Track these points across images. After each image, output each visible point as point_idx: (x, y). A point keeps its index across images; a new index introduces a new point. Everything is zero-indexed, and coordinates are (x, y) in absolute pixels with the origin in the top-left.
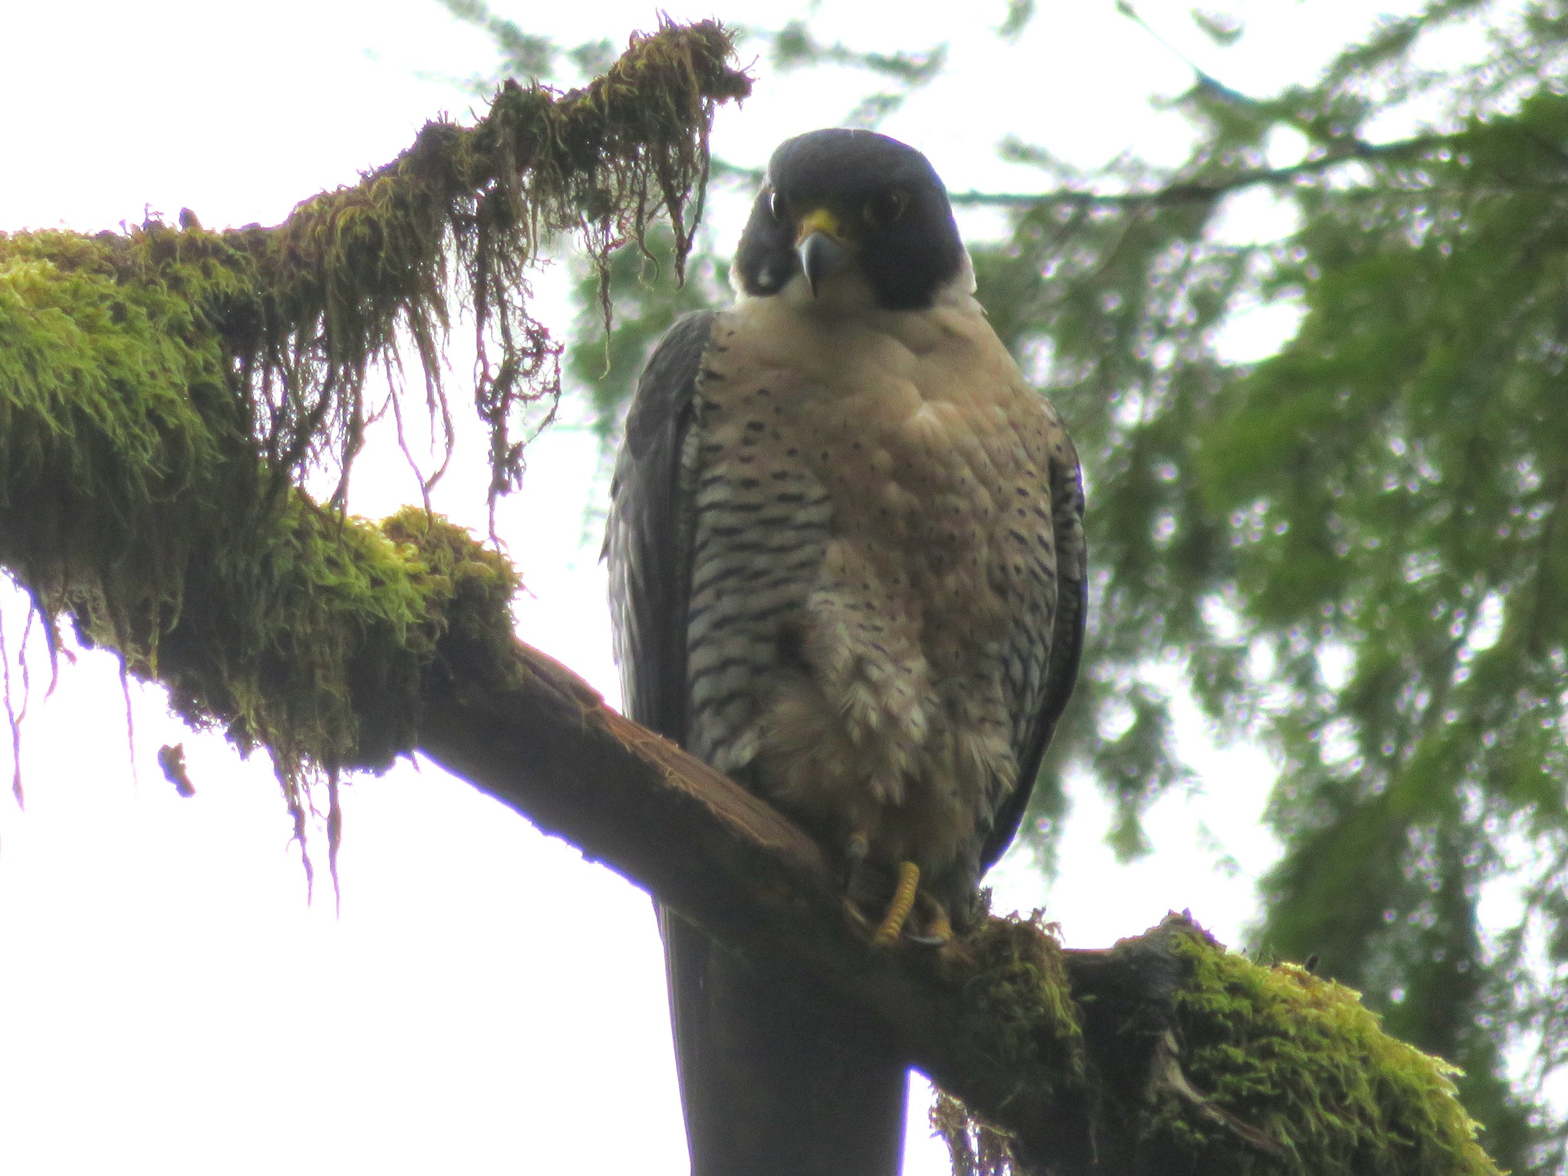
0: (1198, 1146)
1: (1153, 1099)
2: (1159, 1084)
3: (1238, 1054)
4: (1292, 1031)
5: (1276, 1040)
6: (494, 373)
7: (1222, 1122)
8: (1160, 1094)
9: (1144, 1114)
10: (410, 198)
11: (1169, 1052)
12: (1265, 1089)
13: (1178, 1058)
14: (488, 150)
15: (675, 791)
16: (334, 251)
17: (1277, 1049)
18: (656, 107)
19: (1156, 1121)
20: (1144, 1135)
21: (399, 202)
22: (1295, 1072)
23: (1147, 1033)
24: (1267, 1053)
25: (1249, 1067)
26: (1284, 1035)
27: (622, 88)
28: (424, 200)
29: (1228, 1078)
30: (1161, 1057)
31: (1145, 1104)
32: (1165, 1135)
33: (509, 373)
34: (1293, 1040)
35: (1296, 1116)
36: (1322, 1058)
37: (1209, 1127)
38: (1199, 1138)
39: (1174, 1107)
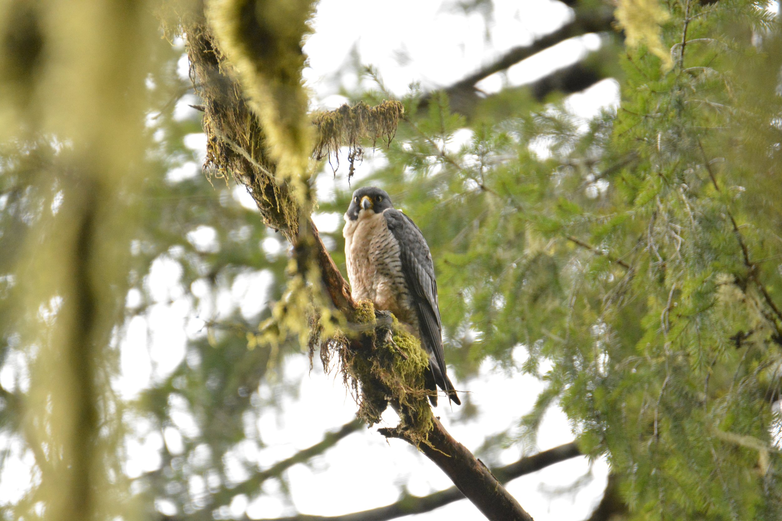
1: (386, 341)
2: (388, 339)
3: (400, 339)
6: (352, 154)
7: (399, 350)
8: (388, 341)
9: (385, 343)
10: (339, 117)
11: (390, 334)
12: (405, 347)
14: (355, 113)
16: (323, 123)
17: (407, 340)
18: (390, 114)
19: (387, 345)
20: (384, 347)
21: (337, 118)
22: (409, 345)
23: (386, 329)
24: (405, 340)
25: (401, 342)
26: (408, 338)
27: (383, 109)
28: (342, 118)
29: (398, 342)
30: (388, 334)
31: (385, 342)
32: (388, 348)
33: (354, 154)
34: (409, 340)
35: (409, 353)
36: (414, 344)
37: (396, 349)
38: (394, 351)
39: (390, 344)
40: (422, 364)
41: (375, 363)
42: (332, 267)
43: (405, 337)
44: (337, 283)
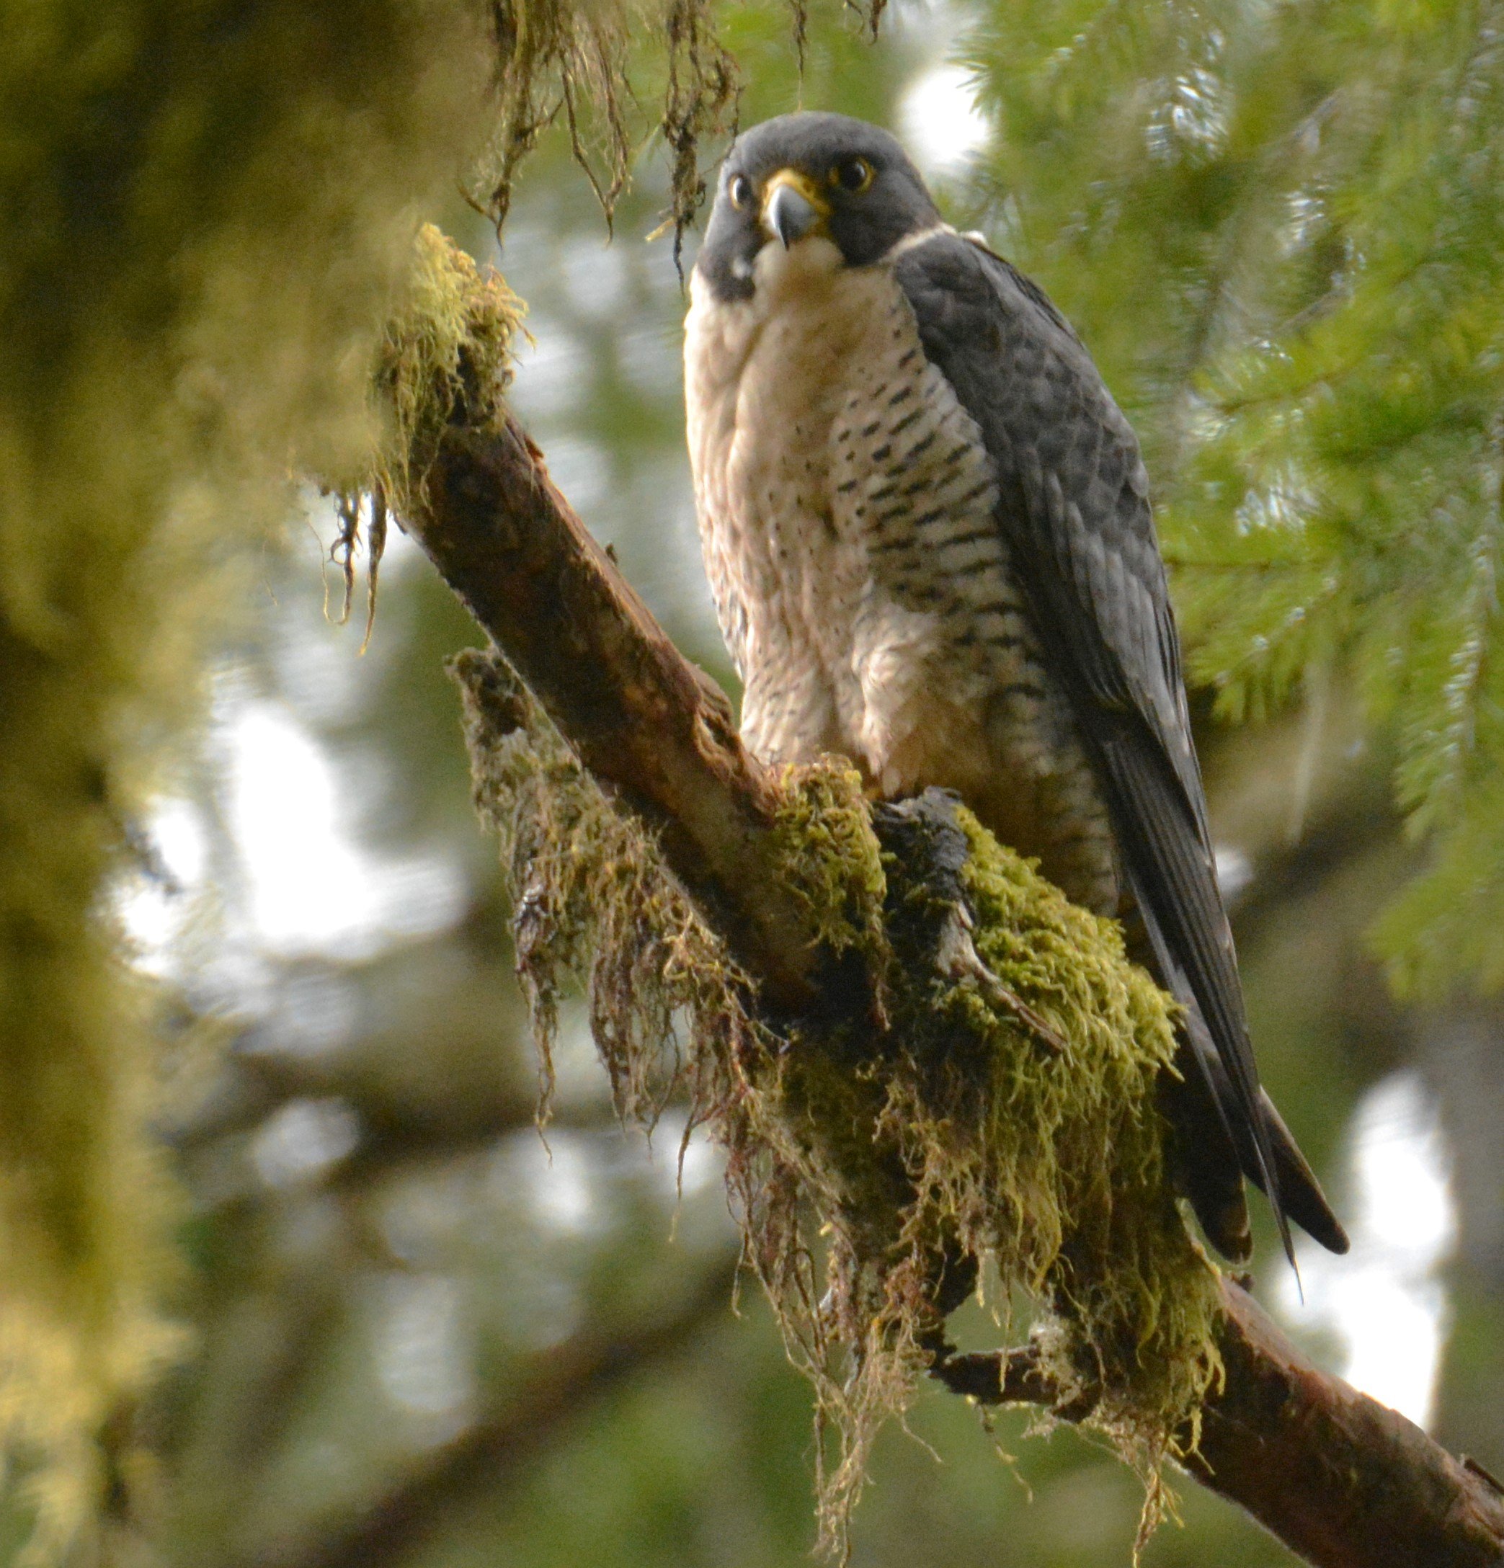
0: (990, 1026)
1: (948, 970)
2: (953, 956)
3: (1017, 942)
4: (1064, 928)
5: (1049, 933)
6: (685, 101)
7: (1014, 1005)
8: (954, 966)
9: (940, 984)
11: (963, 924)
12: (1044, 982)
13: (971, 932)
15: (587, 565)
17: (1054, 943)
19: (952, 993)
20: (938, 1003)
22: (1067, 970)
23: (941, 901)
24: (1040, 945)
25: (1024, 958)
26: (1057, 930)
29: (1010, 964)
30: (954, 928)
31: (939, 974)
32: (959, 1005)
34: (1064, 937)
35: (1067, 1015)
36: (1092, 959)
37: (1001, 1008)
38: (992, 1017)
39: (968, 982)
40: (1140, 1054)
41: (894, 1091)
42: (631, 629)
43: (1042, 926)
44: (663, 706)
